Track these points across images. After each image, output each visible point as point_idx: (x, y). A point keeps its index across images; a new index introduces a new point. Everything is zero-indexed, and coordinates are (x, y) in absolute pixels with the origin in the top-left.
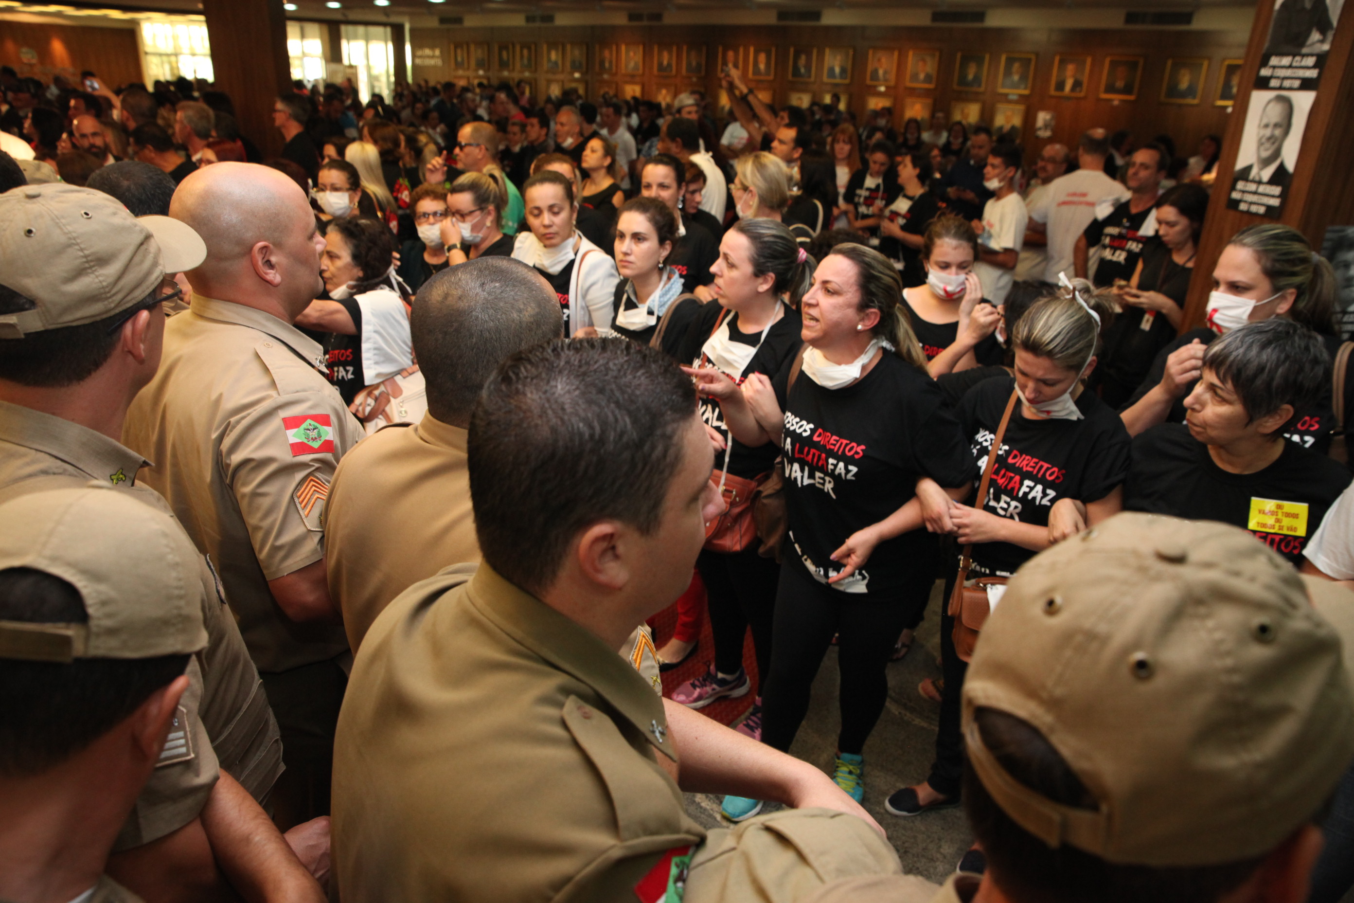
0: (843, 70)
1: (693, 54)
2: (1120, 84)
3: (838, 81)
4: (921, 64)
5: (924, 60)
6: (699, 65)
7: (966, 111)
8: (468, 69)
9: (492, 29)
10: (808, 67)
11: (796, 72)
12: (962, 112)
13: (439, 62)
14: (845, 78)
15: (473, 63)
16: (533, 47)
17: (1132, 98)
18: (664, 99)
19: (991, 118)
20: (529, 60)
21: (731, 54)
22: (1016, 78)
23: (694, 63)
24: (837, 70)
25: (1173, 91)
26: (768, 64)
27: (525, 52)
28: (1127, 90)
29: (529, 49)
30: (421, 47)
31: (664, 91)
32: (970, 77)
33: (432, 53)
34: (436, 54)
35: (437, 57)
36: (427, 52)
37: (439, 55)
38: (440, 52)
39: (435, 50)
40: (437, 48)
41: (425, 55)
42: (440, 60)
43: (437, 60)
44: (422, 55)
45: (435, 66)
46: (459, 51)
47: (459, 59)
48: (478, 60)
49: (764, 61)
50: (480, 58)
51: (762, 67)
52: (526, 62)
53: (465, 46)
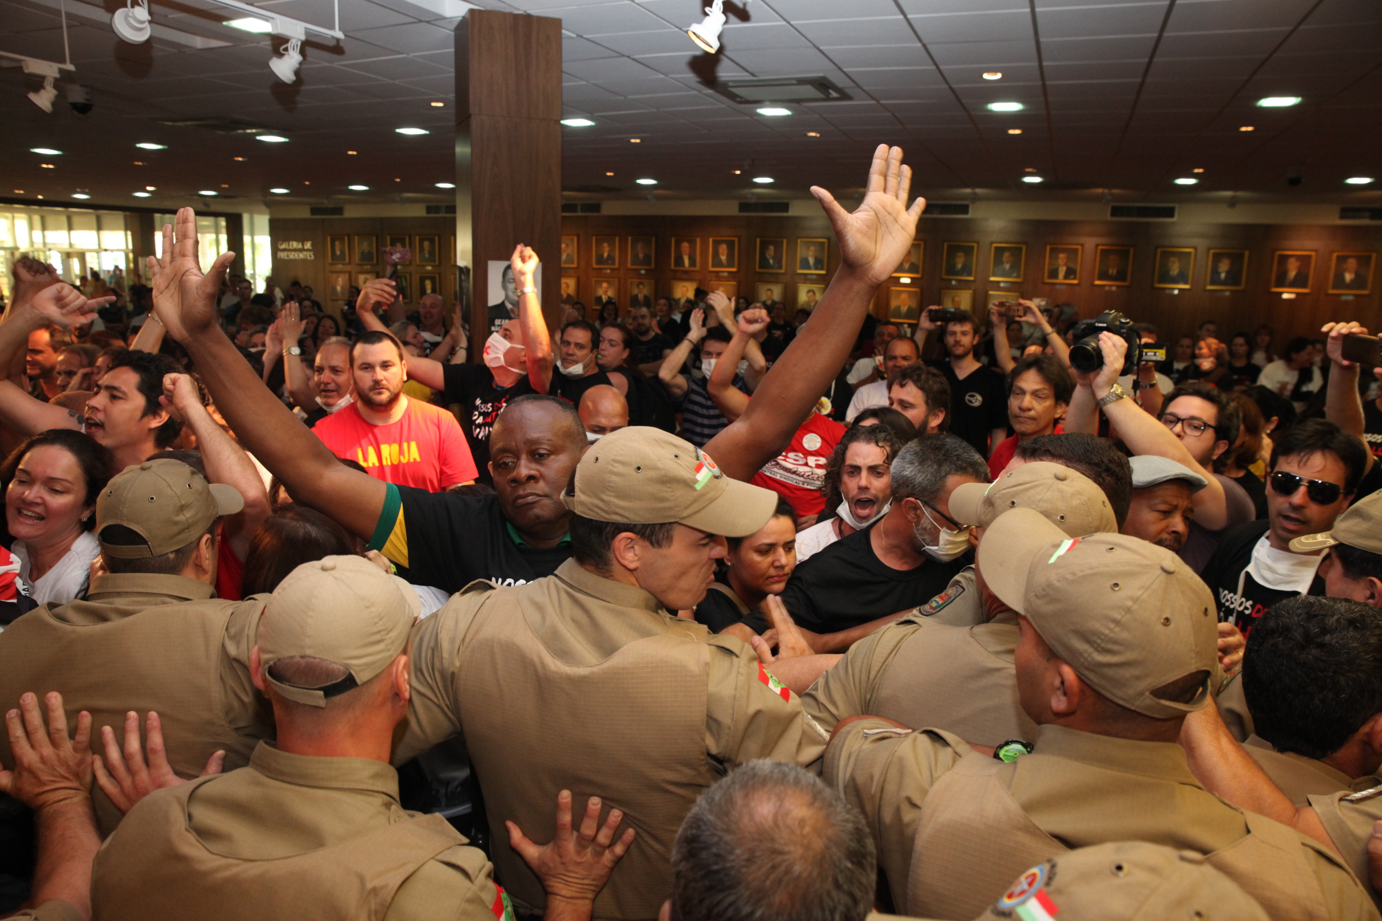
0: (818, 261)
1: (640, 245)
2: (1112, 271)
3: (813, 271)
6: (647, 257)
7: (957, 299)
8: (350, 263)
9: (382, 220)
10: (778, 258)
11: (764, 263)
13: (310, 256)
14: (821, 269)
15: (357, 257)
16: (437, 239)
18: (606, 292)
20: (432, 253)
21: (685, 245)
22: (1007, 266)
23: (641, 255)
24: (811, 261)
26: (730, 255)
27: (426, 244)
29: (432, 241)
30: (287, 239)
31: (605, 285)
32: (959, 266)
33: (300, 246)
34: (306, 247)
35: (308, 250)
36: (295, 245)
37: (310, 248)
38: (312, 245)
39: (305, 243)
40: (307, 240)
41: (291, 247)
42: (312, 253)
43: (308, 254)
44: (287, 247)
45: (304, 261)
46: (337, 243)
47: (338, 253)
48: (363, 253)
49: (726, 252)
50: (366, 251)
51: (723, 258)
52: (427, 256)
53: (346, 238)
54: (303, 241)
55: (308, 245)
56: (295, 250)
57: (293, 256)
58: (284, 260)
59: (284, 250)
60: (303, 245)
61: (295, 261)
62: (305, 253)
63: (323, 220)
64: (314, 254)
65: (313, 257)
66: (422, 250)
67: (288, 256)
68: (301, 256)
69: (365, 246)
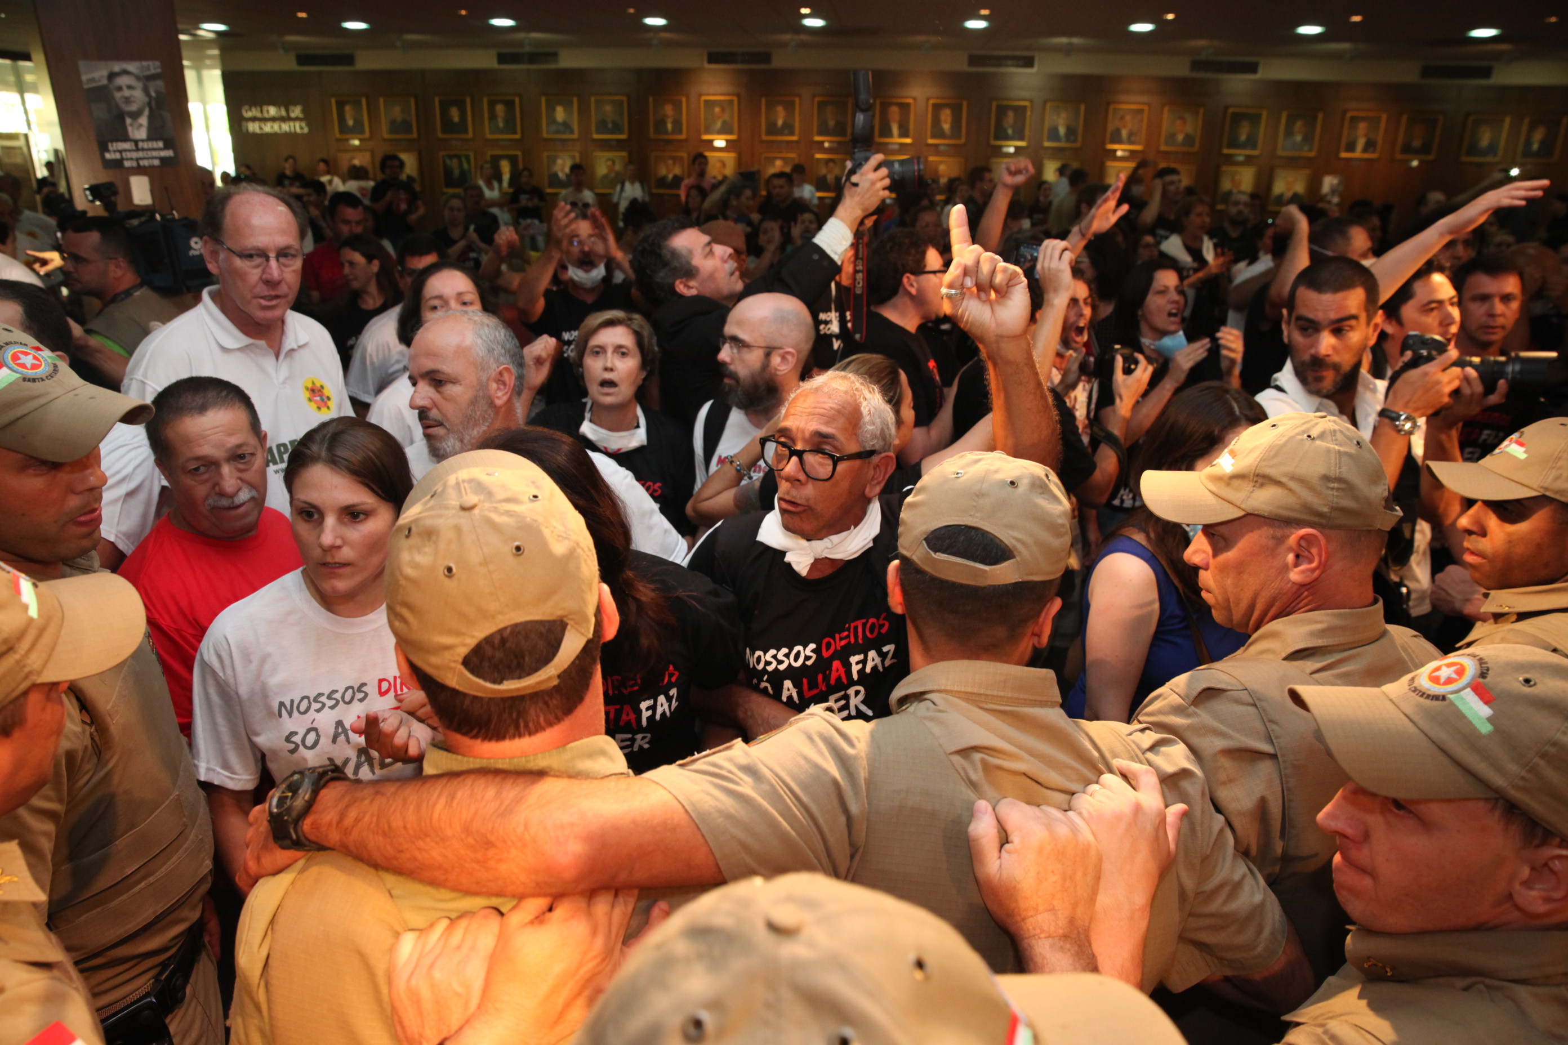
0: (1071, 131)
2: (1417, 143)
3: (1063, 144)
4: (1179, 122)
5: (1182, 118)
7: (1237, 178)
12: (1233, 180)
13: (301, 129)
14: (1075, 141)
15: (383, 129)
17: (1431, 157)
19: (1269, 186)
22: (1299, 138)
24: (1062, 131)
25: (1473, 149)
26: (956, 124)
27: (500, 109)
28: (1425, 149)
30: (257, 102)
32: (1243, 138)
33: (283, 113)
34: (293, 115)
35: (296, 119)
36: (272, 111)
37: (301, 116)
38: (303, 111)
39: (291, 108)
40: (295, 105)
41: (266, 115)
42: (303, 124)
43: (297, 124)
44: (259, 115)
45: (291, 136)
46: (348, 108)
47: (351, 123)
48: (393, 122)
49: (949, 119)
50: (399, 119)
51: (946, 127)
52: (501, 125)
53: (364, 101)
54: (286, 103)
55: (297, 111)
56: (273, 119)
57: (268, 128)
58: (254, 135)
59: (254, 119)
60: (287, 111)
61: (273, 136)
62: (292, 124)
63: (320, 73)
64: (308, 125)
65: (306, 130)
66: (493, 116)
67: (261, 128)
68: (286, 127)
69: (397, 112)
